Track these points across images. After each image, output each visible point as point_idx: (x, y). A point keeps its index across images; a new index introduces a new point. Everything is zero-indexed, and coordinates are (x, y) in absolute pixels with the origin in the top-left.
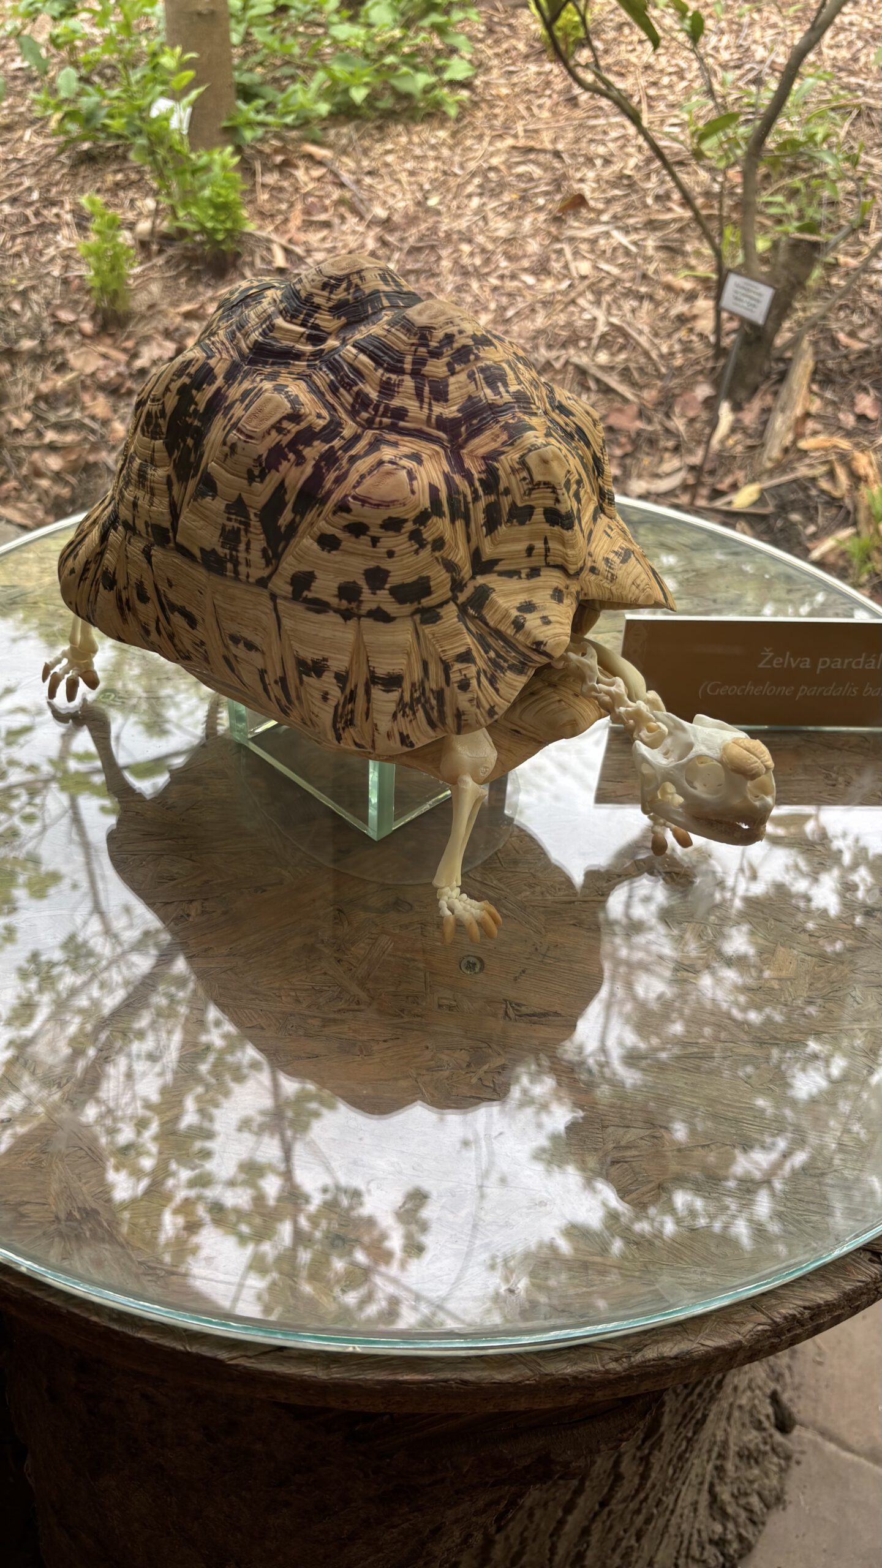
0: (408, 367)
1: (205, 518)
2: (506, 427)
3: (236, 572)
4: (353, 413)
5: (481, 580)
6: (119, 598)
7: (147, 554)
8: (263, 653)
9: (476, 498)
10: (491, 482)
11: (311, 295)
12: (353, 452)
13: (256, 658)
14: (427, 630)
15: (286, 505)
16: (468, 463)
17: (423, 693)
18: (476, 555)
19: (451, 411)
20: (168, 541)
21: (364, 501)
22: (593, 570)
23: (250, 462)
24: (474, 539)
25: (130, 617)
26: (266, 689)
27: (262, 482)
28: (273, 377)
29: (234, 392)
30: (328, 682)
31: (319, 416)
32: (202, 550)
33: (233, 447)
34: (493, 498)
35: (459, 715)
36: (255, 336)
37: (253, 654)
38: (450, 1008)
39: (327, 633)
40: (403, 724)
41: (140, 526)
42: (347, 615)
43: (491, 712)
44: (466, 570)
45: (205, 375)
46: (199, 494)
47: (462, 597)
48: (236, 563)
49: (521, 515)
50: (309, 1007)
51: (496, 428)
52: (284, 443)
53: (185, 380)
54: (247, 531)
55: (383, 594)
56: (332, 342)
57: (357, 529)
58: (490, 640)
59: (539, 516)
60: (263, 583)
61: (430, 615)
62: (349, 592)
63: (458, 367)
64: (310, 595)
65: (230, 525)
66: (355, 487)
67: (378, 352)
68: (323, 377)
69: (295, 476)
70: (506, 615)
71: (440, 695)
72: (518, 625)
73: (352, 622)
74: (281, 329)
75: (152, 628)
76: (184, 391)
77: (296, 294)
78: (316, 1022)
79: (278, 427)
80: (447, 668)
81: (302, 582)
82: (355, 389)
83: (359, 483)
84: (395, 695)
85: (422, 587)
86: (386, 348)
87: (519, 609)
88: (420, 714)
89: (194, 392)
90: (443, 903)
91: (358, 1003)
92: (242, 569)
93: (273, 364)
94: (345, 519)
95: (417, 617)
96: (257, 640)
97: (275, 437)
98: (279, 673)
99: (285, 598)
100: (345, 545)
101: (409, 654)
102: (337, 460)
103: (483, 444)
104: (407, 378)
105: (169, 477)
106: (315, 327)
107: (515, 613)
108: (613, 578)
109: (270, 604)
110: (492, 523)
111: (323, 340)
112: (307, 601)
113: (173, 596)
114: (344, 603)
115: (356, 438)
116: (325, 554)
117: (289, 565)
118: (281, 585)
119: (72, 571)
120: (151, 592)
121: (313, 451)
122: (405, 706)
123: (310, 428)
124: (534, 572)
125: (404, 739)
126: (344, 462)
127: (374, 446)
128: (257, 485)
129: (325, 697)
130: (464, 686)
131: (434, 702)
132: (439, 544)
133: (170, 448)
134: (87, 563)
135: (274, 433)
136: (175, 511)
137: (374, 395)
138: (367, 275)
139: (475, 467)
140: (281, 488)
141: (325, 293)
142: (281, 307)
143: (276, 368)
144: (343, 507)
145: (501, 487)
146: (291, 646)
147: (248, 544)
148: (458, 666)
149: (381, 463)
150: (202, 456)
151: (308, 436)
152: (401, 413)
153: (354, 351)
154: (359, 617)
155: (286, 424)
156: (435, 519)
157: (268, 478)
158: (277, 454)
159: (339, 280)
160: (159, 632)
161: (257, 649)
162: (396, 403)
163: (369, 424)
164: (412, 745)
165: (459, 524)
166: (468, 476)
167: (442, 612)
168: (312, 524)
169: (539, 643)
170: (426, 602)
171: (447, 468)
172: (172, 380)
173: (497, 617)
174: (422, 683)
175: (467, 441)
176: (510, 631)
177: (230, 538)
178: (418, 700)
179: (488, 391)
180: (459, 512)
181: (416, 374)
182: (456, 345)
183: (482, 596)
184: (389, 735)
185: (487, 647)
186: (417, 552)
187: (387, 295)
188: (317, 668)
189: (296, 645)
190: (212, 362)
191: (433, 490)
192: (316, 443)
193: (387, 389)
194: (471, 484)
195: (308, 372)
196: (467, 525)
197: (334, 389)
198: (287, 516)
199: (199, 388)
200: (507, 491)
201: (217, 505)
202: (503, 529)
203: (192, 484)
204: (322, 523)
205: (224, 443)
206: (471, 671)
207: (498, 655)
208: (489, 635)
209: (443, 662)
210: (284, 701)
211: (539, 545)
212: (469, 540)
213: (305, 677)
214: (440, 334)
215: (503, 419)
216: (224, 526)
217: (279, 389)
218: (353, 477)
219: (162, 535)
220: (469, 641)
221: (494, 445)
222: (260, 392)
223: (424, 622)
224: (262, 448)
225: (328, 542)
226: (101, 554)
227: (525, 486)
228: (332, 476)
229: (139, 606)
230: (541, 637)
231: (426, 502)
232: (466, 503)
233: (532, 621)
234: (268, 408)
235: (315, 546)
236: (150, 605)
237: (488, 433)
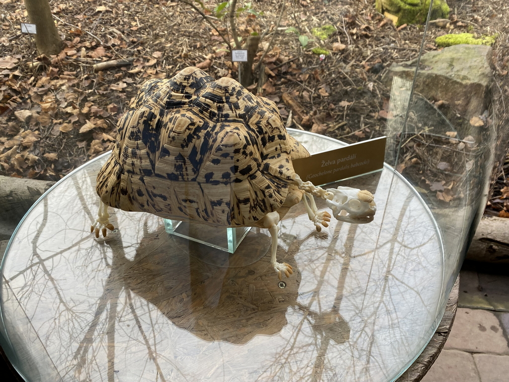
0: (224, 100)
1: (166, 163)
2: (258, 113)
3: (183, 178)
4: (211, 118)
5: (265, 162)
6: (129, 197)
7: (142, 180)
8: (197, 203)
9: (258, 137)
10: (261, 131)
11: (181, 83)
12: (216, 131)
13: (195, 205)
14: (254, 181)
15: (197, 153)
16: (252, 127)
17: (258, 202)
18: (262, 154)
19: (242, 112)
20: (152, 173)
21: (226, 146)
22: (293, 150)
23: (182, 142)
24: (260, 149)
25: (134, 202)
26: (198, 214)
27: (187, 147)
28: (178, 112)
29: (166, 119)
30: (224, 206)
31: (200, 122)
32: (167, 174)
33: (173, 138)
34: (262, 136)
35: (271, 206)
36: (166, 99)
37: (193, 204)
38: (283, 301)
39: (221, 191)
40: (254, 213)
41: (137, 170)
42: (226, 183)
43: (281, 202)
44: (260, 160)
45: (152, 116)
46: (162, 156)
47: (261, 169)
48: (182, 175)
49: (272, 139)
50: (239, 317)
51: (256, 114)
52: (192, 133)
53: (144, 118)
54: (185, 164)
55: (238, 173)
56: (194, 97)
57: (226, 155)
58: (273, 180)
59: (276, 138)
60: (194, 180)
61: (253, 177)
62: (226, 176)
63: (239, 97)
64: (212, 180)
65: (177, 164)
66: (221, 142)
67: (212, 97)
68: (196, 109)
69: (199, 142)
70: (276, 171)
71: (263, 201)
72: (281, 173)
73: (229, 185)
74: (174, 96)
75: (145, 204)
76: (145, 122)
77: (176, 83)
78: (244, 321)
79: (188, 128)
80: (263, 192)
81: (209, 177)
82: (209, 111)
83: (222, 141)
84: (248, 205)
85: (249, 168)
86: (215, 96)
87: (279, 168)
88: (258, 209)
89: (149, 122)
90: (275, 268)
91: (254, 310)
92: (185, 177)
93: (176, 108)
94: (220, 153)
95: (249, 178)
96: (194, 199)
97: (188, 132)
98: (204, 208)
99: (203, 183)
100: (222, 161)
101: (250, 191)
102: (211, 135)
103: (254, 119)
104: (225, 104)
105: (147, 152)
106: (187, 93)
107: (278, 169)
108: (298, 151)
109: (199, 186)
110: (264, 144)
111: (191, 97)
112: (211, 182)
113: (155, 192)
114: (225, 179)
115: (215, 127)
116: (216, 165)
117: (203, 172)
118: (201, 179)
119: (107, 192)
120: (144, 192)
121: (202, 133)
122: (252, 208)
123: (198, 126)
124: (279, 156)
125: (255, 218)
126: (214, 135)
127: (222, 127)
128: (185, 149)
129: (223, 212)
130: (271, 196)
131: (262, 204)
132: (251, 154)
133: (145, 143)
134: (113, 188)
135: (187, 130)
136: (153, 164)
137: (216, 111)
138: (197, 73)
139: (254, 127)
140: (194, 148)
141: (186, 81)
142: (172, 88)
143: (177, 109)
144: (219, 149)
145: (264, 132)
146: (208, 198)
147: (186, 168)
148: (267, 191)
149: (227, 133)
150: (160, 143)
151: (198, 129)
152: (227, 116)
153: (204, 99)
154: (230, 183)
155: (190, 127)
156: (248, 146)
157: (189, 146)
158: (190, 138)
159: (189, 76)
160: (148, 205)
161: (195, 202)
162: (224, 113)
163: (217, 121)
164: (258, 219)
165: (255, 146)
166: (253, 131)
167: (256, 174)
168: (208, 157)
169: (289, 177)
170: (251, 173)
171: (247, 130)
172: (139, 120)
173: (274, 172)
174: (256, 199)
175: (249, 120)
176: (279, 175)
177: (179, 168)
178: (257, 204)
179: (250, 103)
180: (255, 143)
181: (227, 102)
182: (236, 91)
183: (267, 167)
184: (249, 218)
185: (274, 182)
186: (245, 158)
187: (205, 78)
188: (219, 203)
189: (210, 197)
190: (152, 111)
191: (246, 137)
192: (202, 131)
193: (220, 109)
194: (255, 133)
195: (190, 108)
196: (257, 146)
197: (201, 112)
198: (198, 157)
199: (151, 121)
200: (266, 133)
201: (172, 158)
202: (268, 144)
203: (158, 154)
204: (212, 156)
205: (169, 137)
206: (272, 191)
207: (278, 184)
208: (273, 178)
209: (261, 190)
210: (206, 217)
211: (278, 147)
212: (259, 150)
213: (214, 207)
214: (231, 88)
215: (257, 110)
216: (175, 165)
217: (183, 115)
218: (219, 139)
219: (148, 172)
220: (268, 181)
221: (258, 119)
222: (176, 119)
223: (252, 179)
224: (185, 136)
225: (215, 162)
226: (119, 183)
227: (271, 130)
228: (211, 140)
229: (139, 198)
230: (288, 175)
231: (245, 142)
232: (255, 139)
233: (284, 170)
234: (182, 123)
235: (212, 164)
236: (144, 196)
237: (254, 116)
